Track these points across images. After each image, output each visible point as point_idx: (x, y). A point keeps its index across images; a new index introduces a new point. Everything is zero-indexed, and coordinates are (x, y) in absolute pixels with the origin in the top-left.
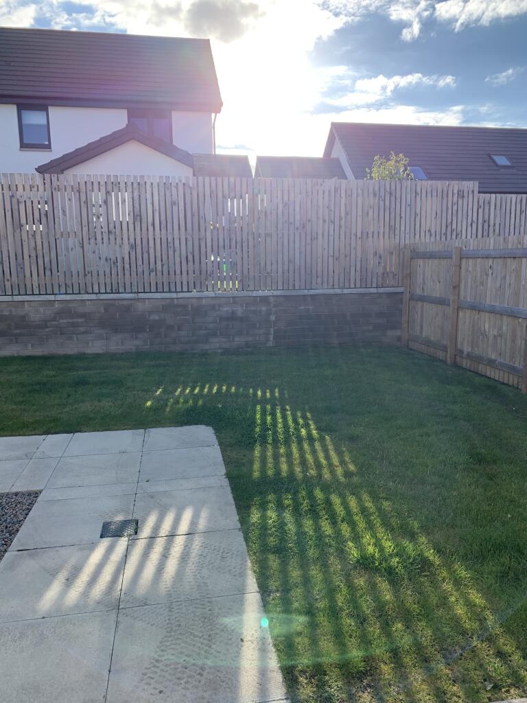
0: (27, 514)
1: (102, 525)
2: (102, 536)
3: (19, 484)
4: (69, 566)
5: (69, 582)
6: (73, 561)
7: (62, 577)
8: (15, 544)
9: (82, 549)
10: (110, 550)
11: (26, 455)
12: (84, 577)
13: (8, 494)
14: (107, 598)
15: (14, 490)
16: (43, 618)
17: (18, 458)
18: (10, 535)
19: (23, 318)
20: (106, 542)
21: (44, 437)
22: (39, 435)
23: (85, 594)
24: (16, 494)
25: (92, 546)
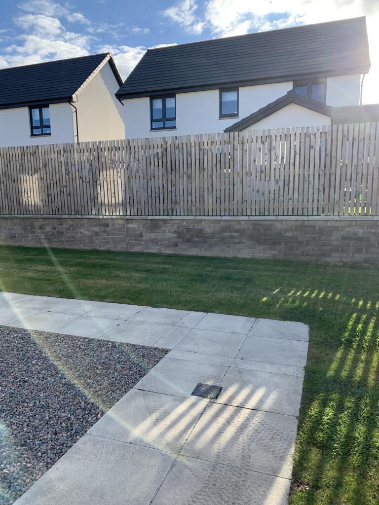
0: (155, 365)
1: (196, 385)
2: (193, 394)
3: (160, 342)
4: (161, 410)
5: (158, 421)
6: (166, 407)
7: (154, 416)
8: (139, 385)
9: (175, 400)
10: (193, 405)
11: (173, 324)
12: (167, 421)
13: (151, 348)
14: (175, 442)
15: (156, 346)
16: (131, 443)
17: (167, 324)
18: (140, 377)
19: (201, 231)
20: (194, 398)
21: (188, 312)
22: (186, 310)
23: (163, 434)
24: (156, 349)
25: (183, 399)
